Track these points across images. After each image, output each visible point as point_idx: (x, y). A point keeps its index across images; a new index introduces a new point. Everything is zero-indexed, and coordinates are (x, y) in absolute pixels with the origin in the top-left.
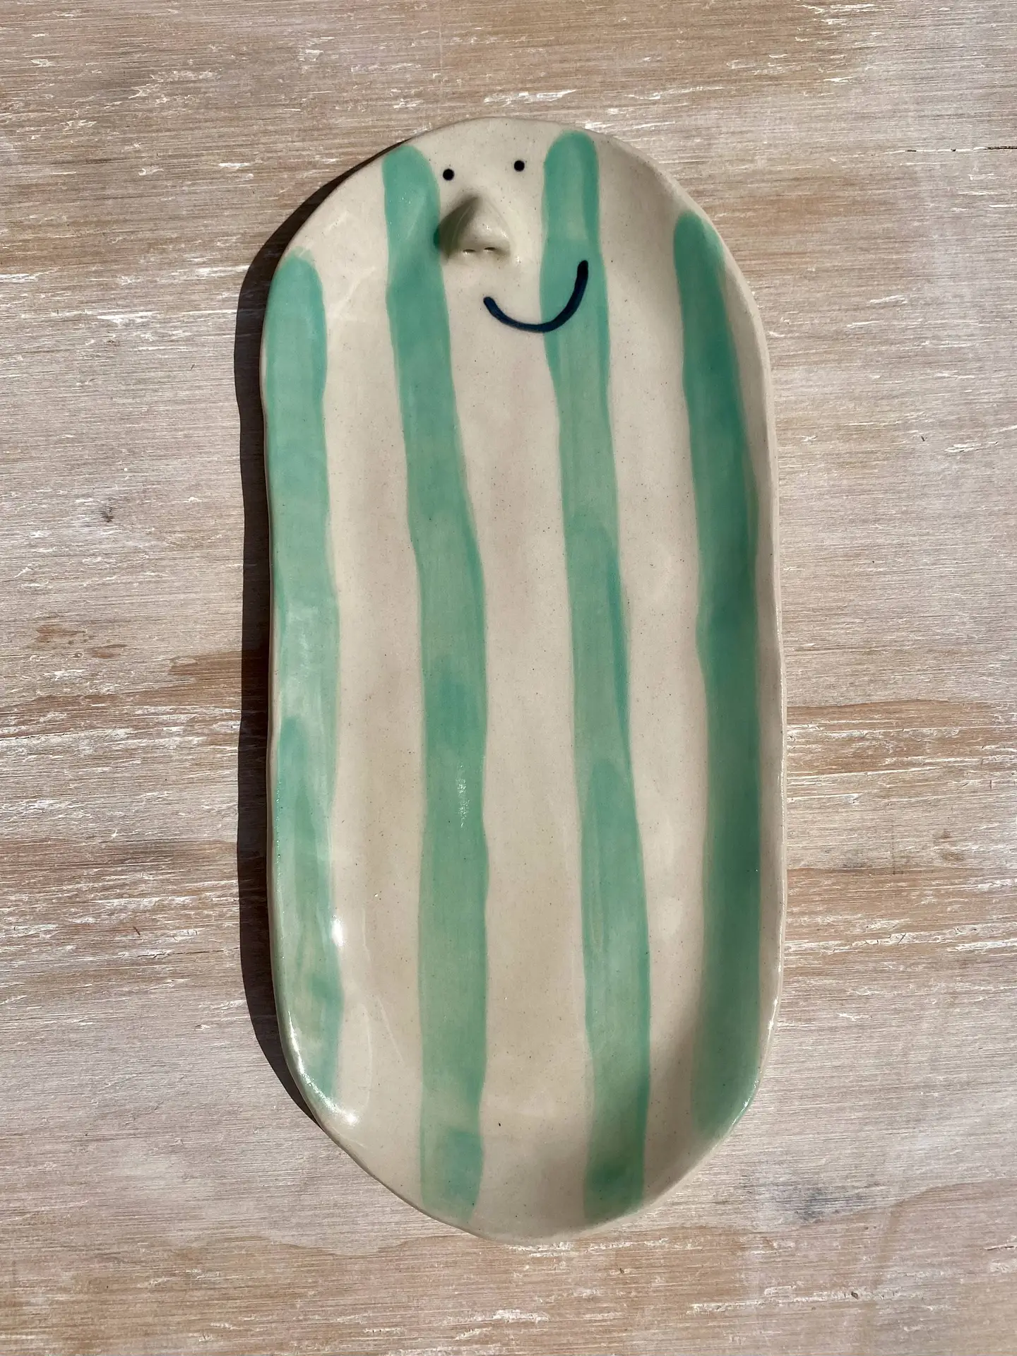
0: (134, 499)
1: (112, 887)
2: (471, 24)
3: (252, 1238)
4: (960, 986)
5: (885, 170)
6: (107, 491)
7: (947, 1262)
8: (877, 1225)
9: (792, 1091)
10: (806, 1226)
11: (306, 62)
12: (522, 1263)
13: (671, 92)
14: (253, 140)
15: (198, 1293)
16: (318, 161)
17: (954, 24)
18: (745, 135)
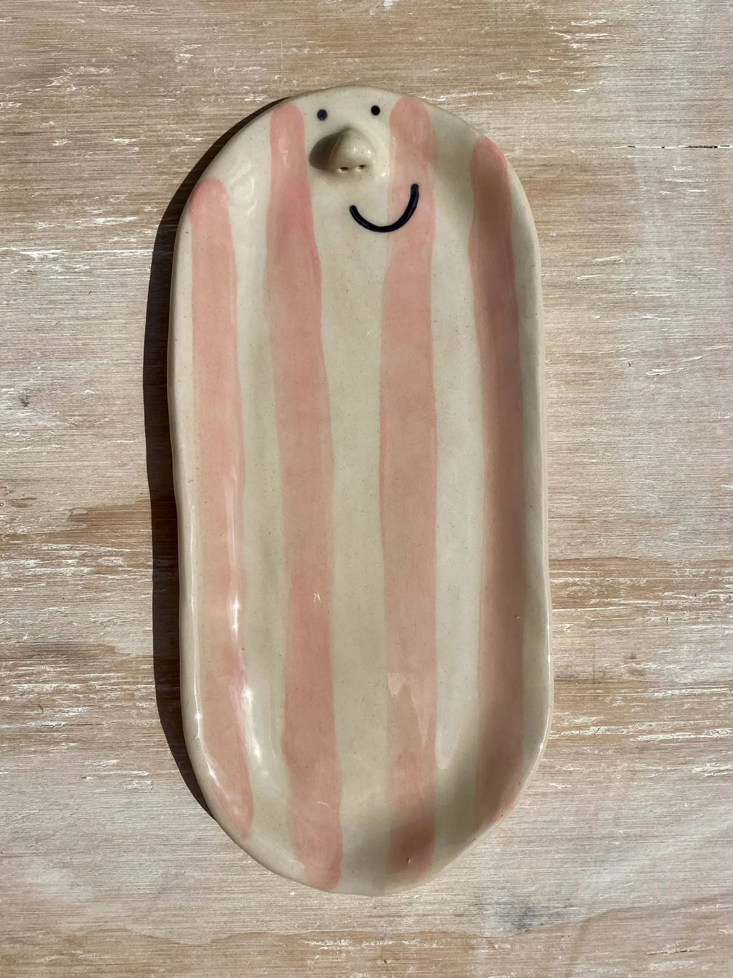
0: (44, 390)
1: (23, 675)
2: (305, 38)
3: (120, 930)
4: (638, 766)
5: (611, 161)
6: (25, 384)
7: (619, 963)
8: (571, 934)
9: (513, 837)
10: (520, 934)
11: (180, 63)
12: (315, 954)
13: (454, 95)
14: (139, 122)
15: (81, 968)
16: (187, 140)
17: (668, 51)
18: (508, 131)
